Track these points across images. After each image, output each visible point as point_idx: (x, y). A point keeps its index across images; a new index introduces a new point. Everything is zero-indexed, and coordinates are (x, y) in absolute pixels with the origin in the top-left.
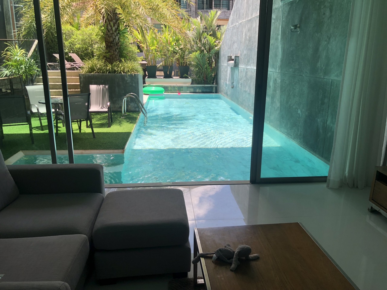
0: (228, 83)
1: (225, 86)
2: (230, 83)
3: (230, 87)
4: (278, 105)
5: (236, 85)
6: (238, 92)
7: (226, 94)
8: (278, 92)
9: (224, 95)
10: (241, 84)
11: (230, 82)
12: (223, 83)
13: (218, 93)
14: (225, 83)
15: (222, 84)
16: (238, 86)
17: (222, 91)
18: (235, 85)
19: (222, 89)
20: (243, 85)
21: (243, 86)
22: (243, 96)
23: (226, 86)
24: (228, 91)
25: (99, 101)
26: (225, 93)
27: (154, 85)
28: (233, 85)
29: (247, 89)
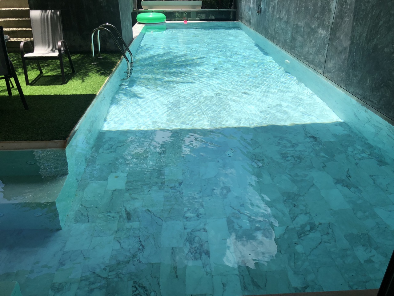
0: (251, 6)
1: (247, 10)
2: (255, 6)
3: (255, 12)
4: (346, 43)
5: (265, 9)
6: (268, 20)
7: (249, 22)
8: (348, 20)
9: (246, 23)
10: (274, 7)
11: (255, 4)
12: (245, 6)
13: (237, 20)
14: (247, 6)
15: (243, 7)
16: (267, 10)
17: (243, 18)
18: (263, 9)
19: (242, 15)
20: (276, 8)
21: (276, 11)
22: (275, 25)
23: (249, 11)
24: (252, 18)
25: (47, 39)
26: (246, 21)
27: (153, 10)
28: (259, 9)
29: (283, 15)
